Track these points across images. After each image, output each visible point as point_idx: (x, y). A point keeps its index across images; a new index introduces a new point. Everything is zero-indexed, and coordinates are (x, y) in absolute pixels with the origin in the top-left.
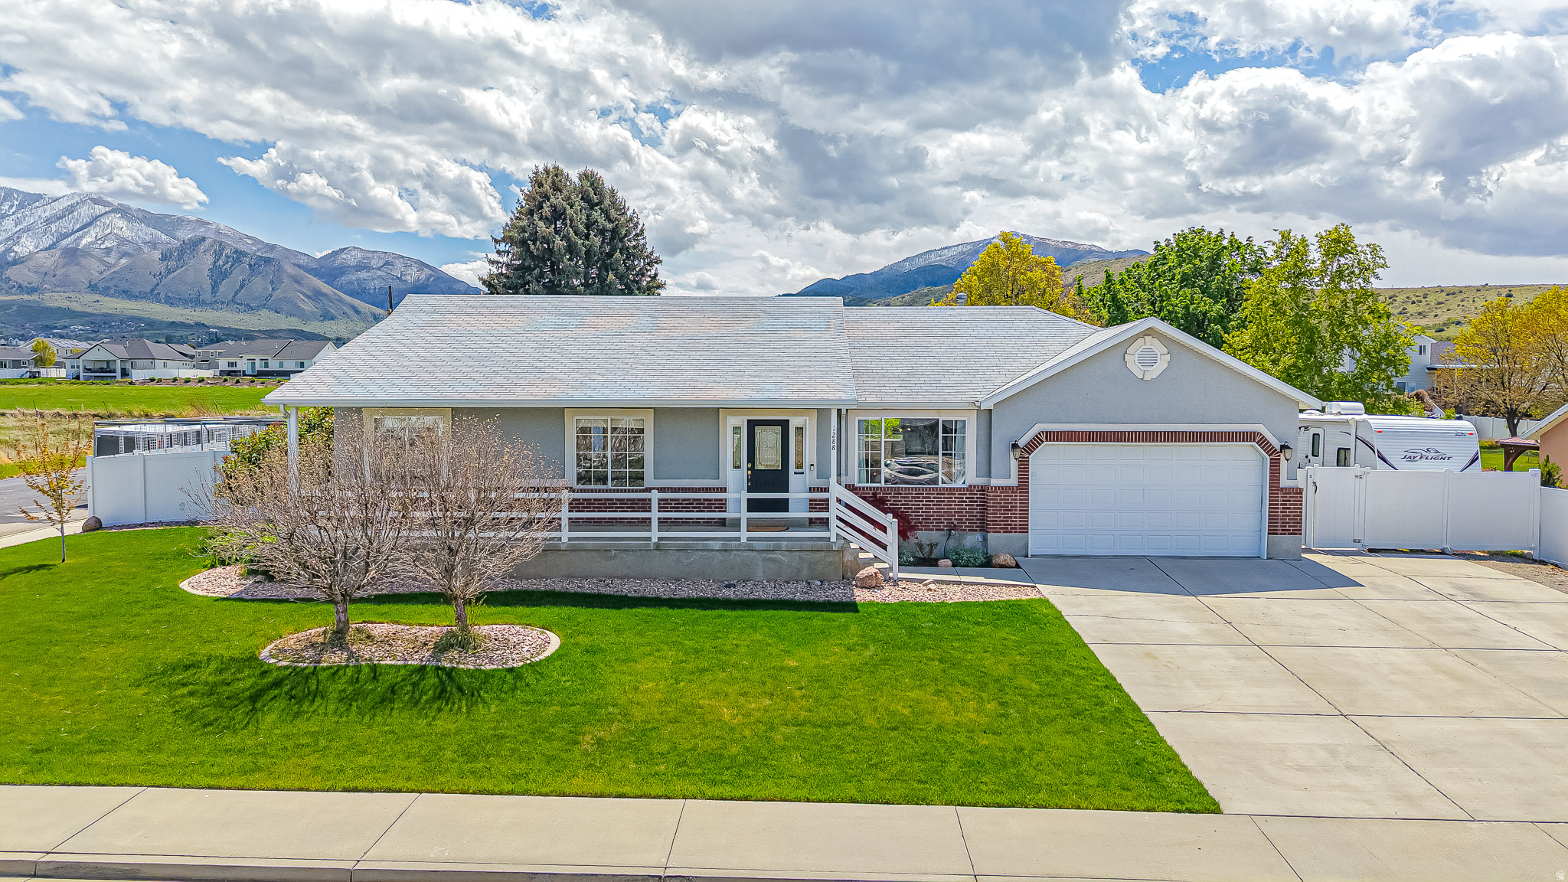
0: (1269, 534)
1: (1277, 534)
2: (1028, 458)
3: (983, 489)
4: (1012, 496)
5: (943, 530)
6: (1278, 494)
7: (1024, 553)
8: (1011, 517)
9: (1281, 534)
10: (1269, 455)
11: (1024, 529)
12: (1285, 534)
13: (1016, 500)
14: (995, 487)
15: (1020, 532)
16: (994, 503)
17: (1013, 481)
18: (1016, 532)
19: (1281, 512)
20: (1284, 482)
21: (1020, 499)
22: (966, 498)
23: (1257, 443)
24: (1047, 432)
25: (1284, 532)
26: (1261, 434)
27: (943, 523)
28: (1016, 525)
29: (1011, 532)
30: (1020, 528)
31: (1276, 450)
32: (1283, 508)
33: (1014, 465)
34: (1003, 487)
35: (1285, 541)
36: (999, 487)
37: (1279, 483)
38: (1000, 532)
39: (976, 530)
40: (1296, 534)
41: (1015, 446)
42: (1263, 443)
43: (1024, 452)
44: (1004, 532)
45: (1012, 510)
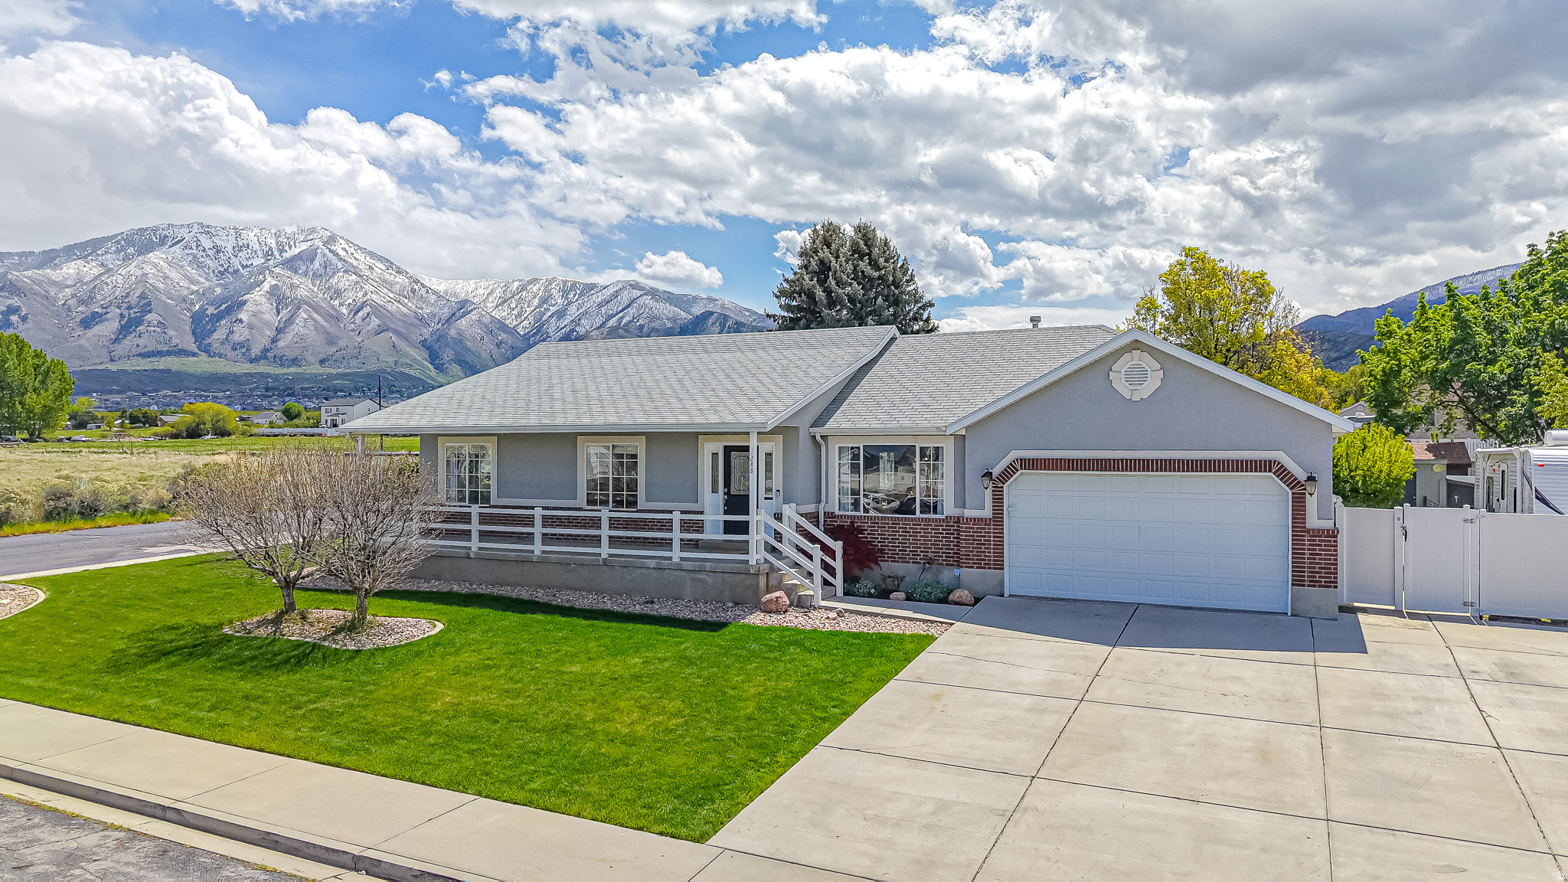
0: (1293, 585)
1: (1304, 585)
2: (1002, 487)
3: (958, 520)
4: (985, 529)
5: (920, 563)
6: (1304, 536)
7: (998, 591)
8: (985, 552)
9: (1309, 586)
10: (1291, 489)
11: (1000, 567)
12: (1315, 586)
13: (990, 533)
14: (967, 519)
15: (994, 569)
16: (966, 536)
17: (987, 512)
18: (989, 568)
19: (1308, 559)
20: (1313, 521)
21: (994, 533)
22: (943, 530)
23: (1274, 473)
24: (1021, 460)
25: (1314, 583)
26: (1279, 463)
27: (919, 555)
28: (990, 560)
29: (985, 568)
30: (994, 564)
31: (1299, 482)
32: (1310, 554)
33: (988, 494)
34: (975, 519)
35: (1315, 595)
36: (971, 519)
37: (1305, 523)
38: (973, 567)
39: (954, 565)
40: (1330, 587)
41: (989, 474)
42: (1282, 473)
43: (997, 482)
44: (977, 568)
45: (985, 544)
